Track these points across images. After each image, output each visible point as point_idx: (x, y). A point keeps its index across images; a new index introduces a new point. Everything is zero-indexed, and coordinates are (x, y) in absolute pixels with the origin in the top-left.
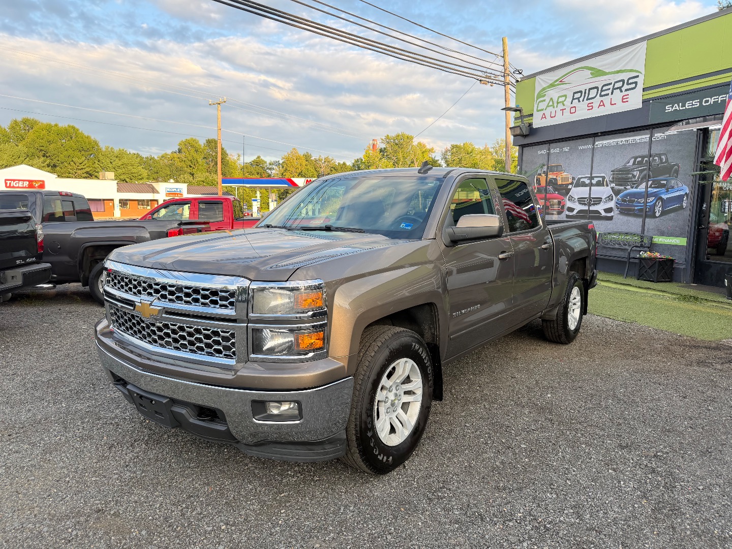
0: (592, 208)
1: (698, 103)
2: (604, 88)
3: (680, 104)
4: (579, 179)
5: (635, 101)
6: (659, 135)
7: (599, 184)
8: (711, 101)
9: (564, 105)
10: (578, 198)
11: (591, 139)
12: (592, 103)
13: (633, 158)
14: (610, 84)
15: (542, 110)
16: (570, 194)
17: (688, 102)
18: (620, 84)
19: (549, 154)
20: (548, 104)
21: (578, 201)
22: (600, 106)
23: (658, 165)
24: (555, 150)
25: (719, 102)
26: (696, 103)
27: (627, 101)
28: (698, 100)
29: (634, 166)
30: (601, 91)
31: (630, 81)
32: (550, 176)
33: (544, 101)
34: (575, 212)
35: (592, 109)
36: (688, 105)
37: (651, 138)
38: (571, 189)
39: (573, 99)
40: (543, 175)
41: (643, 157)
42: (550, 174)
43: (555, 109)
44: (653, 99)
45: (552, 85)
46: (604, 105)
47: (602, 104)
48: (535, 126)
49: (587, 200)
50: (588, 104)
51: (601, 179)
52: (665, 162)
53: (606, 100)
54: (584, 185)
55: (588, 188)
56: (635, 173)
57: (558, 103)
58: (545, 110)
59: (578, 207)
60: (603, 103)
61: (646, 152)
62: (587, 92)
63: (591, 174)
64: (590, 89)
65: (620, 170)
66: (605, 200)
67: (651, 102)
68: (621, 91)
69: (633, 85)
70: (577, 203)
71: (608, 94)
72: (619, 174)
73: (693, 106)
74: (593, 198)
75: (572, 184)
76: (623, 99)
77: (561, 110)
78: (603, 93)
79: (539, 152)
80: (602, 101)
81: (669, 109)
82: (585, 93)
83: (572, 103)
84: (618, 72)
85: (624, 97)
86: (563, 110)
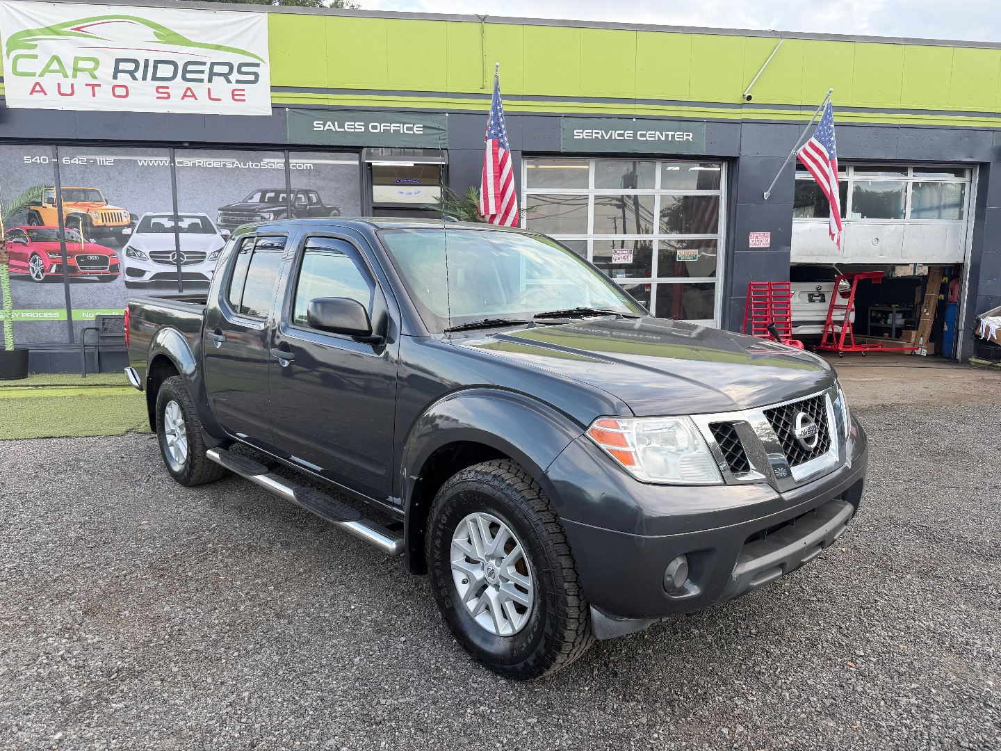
0: (185, 269)
1: (363, 128)
2: (190, 68)
3: (336, 123)
4: (148, 219)
5: (258, 102)
6: (301, 162)
7: (193, 229)
8: (381, 127)
9: (94, 77)
10: (150, 253)
11: (166, 151)
12: (167, 88)
13: (258, 191)
14: (204, 64)
15: (33, 75)
16: (129, 244)
17: (347, 123)
18: (225, 69)
19: (57, 166)
20: (48, 65)
21: (151, 257)
22: (185, 96)
23: (306, 206)
24: (76, 159)
25: (392, 131)
26: (359, 127)
27: (244, 100)
28: (363, 124)
29: (262, 205)
30: (186, 71)
31: (244, 69)
32: (70, 209)
33: (35, 57)
34: (146, 278)
35: (169, 97)
36: (348, 126)
37: (287, 164)
38: (129, 236)
39: (117, 71)
40: (50, 206)
41: (278, 192)
42: (68, 205)
43: (71, 80)
44: (292, 107)
45: (52, 31)
46: (194, 96)
47: (188, 94)
48: (10, 104)
49: (173, 256)
50: (158, 88)
51: (198, 221)
52: (317, 203)
53: (200, 89)
54: (159, 228)
55: (173, 235)
56: (266, 215)
57: (76, 70)
58: (41, 75)
59: (152, 269)
60: (192, 92)
61: (282, 186)
62: (151, 64)
63: (175, 210)
64: (157, 62)
65: (234, 209)
66: (212, 256)
67: (287, 109)
68: (229, 81)
69: (252, 78)
70: (150, 261)
71: (201, 81)
72: (237, 215)
73: (356, 130)
74: (185, 252)
75: (131, 225)
76: (233, 95)
77: (87, 85)
78: (188, 76)
79: (27, 159)
80: (188, 89)
81: (318, 125)
82: (146, 66)
83: (115, 77)
84: (218, 47)
85: (236, 93)
86: (93, 86)
